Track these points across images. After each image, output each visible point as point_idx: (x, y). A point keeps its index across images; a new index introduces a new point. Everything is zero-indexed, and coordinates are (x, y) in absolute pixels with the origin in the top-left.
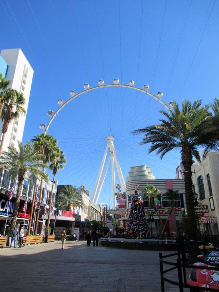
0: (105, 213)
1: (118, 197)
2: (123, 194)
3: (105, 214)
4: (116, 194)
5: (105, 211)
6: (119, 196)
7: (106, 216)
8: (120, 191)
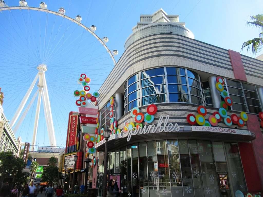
0: (26, 152)
1: (80, 100)
2: (92, 95)
3: (25, 154)
4: (77, 93)
5: (26, 149)
6: (83, 99)
7: (26, 157)
8: (87, 88)
